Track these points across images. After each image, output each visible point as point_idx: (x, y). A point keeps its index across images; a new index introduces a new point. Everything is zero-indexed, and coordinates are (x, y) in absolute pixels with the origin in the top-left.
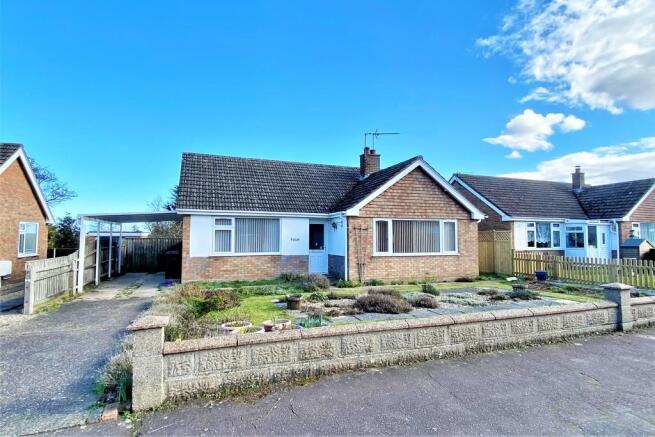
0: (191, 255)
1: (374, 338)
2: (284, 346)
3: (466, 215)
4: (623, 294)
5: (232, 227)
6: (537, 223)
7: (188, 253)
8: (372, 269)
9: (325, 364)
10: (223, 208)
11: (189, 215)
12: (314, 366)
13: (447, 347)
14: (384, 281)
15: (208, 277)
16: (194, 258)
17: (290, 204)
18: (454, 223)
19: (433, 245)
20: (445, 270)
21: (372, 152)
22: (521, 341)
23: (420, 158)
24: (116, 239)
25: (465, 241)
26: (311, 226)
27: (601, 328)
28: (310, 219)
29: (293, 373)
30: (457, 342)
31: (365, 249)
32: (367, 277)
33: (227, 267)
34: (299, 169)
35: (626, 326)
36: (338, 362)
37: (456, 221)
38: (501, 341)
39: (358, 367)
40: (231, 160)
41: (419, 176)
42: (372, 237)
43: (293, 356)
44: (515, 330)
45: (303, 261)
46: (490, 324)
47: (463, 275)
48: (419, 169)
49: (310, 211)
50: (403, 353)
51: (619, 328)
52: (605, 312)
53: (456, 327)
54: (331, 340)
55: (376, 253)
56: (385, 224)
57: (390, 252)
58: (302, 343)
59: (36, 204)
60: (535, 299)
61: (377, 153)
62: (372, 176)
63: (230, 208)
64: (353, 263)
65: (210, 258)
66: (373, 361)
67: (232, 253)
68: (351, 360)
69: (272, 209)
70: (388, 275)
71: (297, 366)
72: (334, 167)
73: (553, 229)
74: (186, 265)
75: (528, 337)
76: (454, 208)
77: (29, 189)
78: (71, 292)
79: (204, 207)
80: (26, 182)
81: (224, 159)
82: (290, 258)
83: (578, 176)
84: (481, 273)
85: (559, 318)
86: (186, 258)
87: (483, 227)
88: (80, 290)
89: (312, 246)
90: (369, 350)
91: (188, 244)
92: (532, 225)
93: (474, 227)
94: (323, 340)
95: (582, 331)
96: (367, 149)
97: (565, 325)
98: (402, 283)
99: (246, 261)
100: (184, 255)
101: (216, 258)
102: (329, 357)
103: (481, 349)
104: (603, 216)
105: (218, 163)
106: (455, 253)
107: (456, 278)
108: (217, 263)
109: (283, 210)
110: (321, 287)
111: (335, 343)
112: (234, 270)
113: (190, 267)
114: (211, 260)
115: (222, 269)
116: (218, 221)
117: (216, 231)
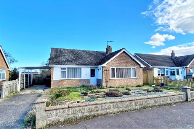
0: (54, 79)
1: (111, 105)
2: (83, 107)
3: (139, 66)
4: (188, 90)
5: (66, 71)
6: (161, 68)
7: (53, 79)
8: (110, 83)
9: (96, 113)
10: (64, 64)
11: (53, 67)
12: (93, 114)
13: (134, 107)
14: (114, 87)
15: (59, 86)
17: (85, 63)
19: (129, 75)
20: (133, 83)
21: (110, 47)
22: (157, 105)
24: (30, 75)
25: (139, 74)
26: (91, 70)
27: (181, 100)
28: (91, 68)
29: (86, 116)
31: (108, 77)
32: (109, 85)
33: (65, 83)
34: (87, 52)
35: (189, 100)
36: (100, 112)
37: (136, 68)
38: (150, 105)
39: (107, 114)
40: (66, 50)
41: (124, 54)
42: (110, 73)
43: (86, 111)
44: (155, 102)
45: (89, 81)
46: (147, 100)
47: (138, 85)
48: (124, 52)
49: (91, 65)
50: (120, 109)
51: (187, 100)
52: (182, 95)
53: (136, 101)
54: (98, 106)
55: (111, 78)
56: (114, 69)
57: (116, 78)
58: (89, 106)
59: (5, 64)
60: (161, 92)
61: (111, 47)
62: (110, 54)
63: (66, 64)
64: (104, 81)
65: (60, 80)
66: (111, 112)
68: (104, 112)
69: (79, 65)
70: (115, 85)
71: (87, 114)
73: (166, 70)
74: (52, 83)
75: (159, 104)
76: (135, 64)
77: (3, 59)
78: (16, 91)
79: (58, 64)
80: (2, 57)
81: (64, 49)
82: (85, 80)
83: (173, 54)
84: (144, 84)
85: (168, 97)
87: (144, 69)
88: (19, 91)
89: (91, 76)
90: (110, 109)
91: (53, 76)
92: (159, 69)
93: (141, 70)
94: (95, 106)
95: (175, 101)
96: (108, 46)
97: (171, 100)
98: (120, 87)
99: (71, 81)
100: (51, 79)
101: (62, 80)
102: (97, 111)
103: (145, 108)
104: (181, 66)
105: (62, 51)
106: (136, 78)
107: (136, 85)
108: (62, 82)
109: (82, 65)
110: (94, 89)
111: (99, 106)
112: (67, 84)
113: (53, 83)
114: (60, 81)
115: (63, 83)
116: (62, 69)
117: (62, 72)
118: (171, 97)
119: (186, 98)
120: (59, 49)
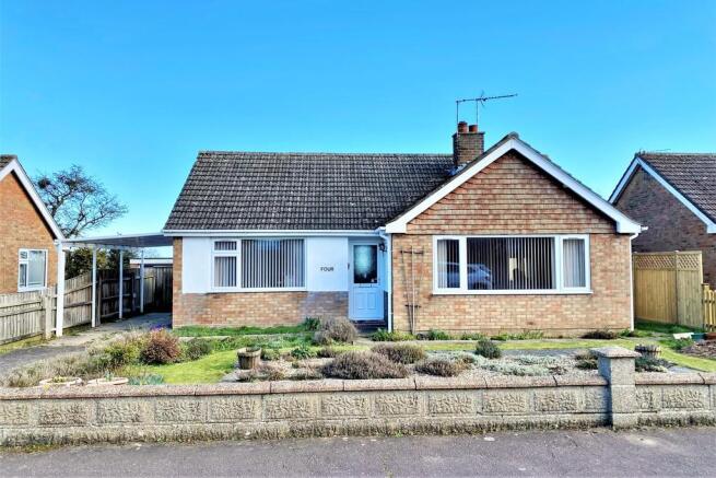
0: (184, 291)
1: (145, 404)
2: (20, 406)
3: (604, 227)
4: (614, 365)
5: (237, 253)
7: (180, 288)
8: (431, 314)
9: (74, 432)
10: (224, 226)
11: (181, 238)
12: (60, 432)
13: (259, 424)
14: (446, 333)
15: (206, 321)
16: (187, 295)
17: (323, 219)
18: (582, 241)
19: (544, 279)
20: (565, 319)
21: (472, 128)
22: (392, 425)
23: (514, 136)
25: (605, 270)
27: (567, 417)
28: (349, 238)
29: (31, 438)
30: (276, 419)
31: (418, 283)
32: (422, 326)
34: (357, 164)
35: (617, 418)
36: (92, 431)
37: (586, 238)
38: (355, 422)
39: (119, 440)
40: (260, 156)
42: (430, 265)
43: (33, 419)
44: (382, 409)
45: (338, 300)
47: (600, 328)
48: (513, 154)
50: (189, 427)
51: (608, 423)
52: (577, 392)
54: (82, 403)
55: (437, 291)
56: (456, 242)
57: (464, 288)
58: (43, 403)
61: (479, 130)
63: (232, 226)
64: (401, 306)
65: (208, 294)
66: (141, 434)
67: (238, 288)
68: (111, 431)
69: (291, 226)
70: (459, 324)
71: (37, 431)
72: (416, 156)
74: (177, 303)
75: (408, 421)
76: (582, 215)
77: (32, 209)
78: (42, 334)
79: (199, 226)
80: (26, 200)
81: (252, 156)
82: (319, 295)
85: (472, 396)
86: (177, 294)
87: (640, 246)
88: (59, 333)
89: (359, 279)
90: (136, 420)
91: (180, 276)
93: (624, 249)
94: (72, 403)
95: (522, 419)
96: (461, 125)
97: (486, 408)
100: (175, 291)
101: (216, 295)
102: (80, 424)
103: (317, 432)
105: (238, 161)
106: (586, 290)
107: (584, 332)
108: (218, 303)
109: (308, 226)
111: (89, 408)
112: (240, 312)
113: (183, 307)
114: (210, 297)
115: (224, 310)
116: (219, 245)
117: (216, 258)
118: (491, 393)
119: (600, 404)
120: (231, 154)
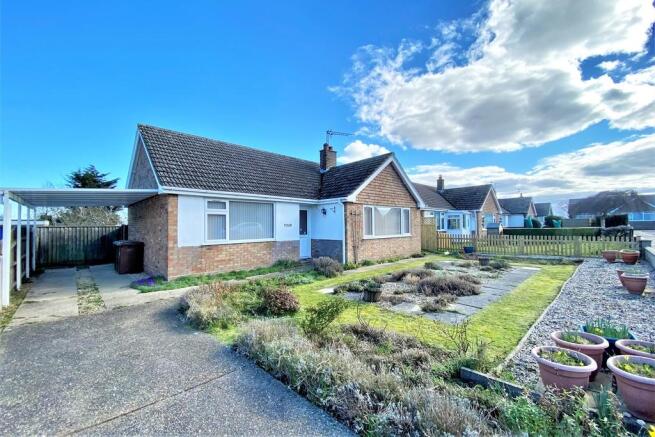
0: (180, 244)
8: (363, 251)
10: (217, 188)
11: (177, 195)
14: (372, 261)
15: (201, 269)
16: (183, 248)
20: (405, 249)
21: (330, 148)
23: (393, 154)
25: (415, 225)
31: (358, 233)
32: (360, 258)
33: (222, 256)
37: (409, 209)
40: (198, 139)
41: (391, 171)
42: (363, 221)
45: (294, 246)
47: (415, 252)
48: (392, 164)
49: (301, 196)
55: (365, 237)
56: (370, 210)
57: (374, 235)
61: (334, 149)
62: (331, 170)
63: (225, 189)
65: (202, 247)
67: (228, 241)
70: (374, 255)
74: (173, 257)
76: (409, 198)
79: (195, 186)
83: (440, 182)
84: (423, 250)
86: (173, 248)
89: (301, 233)
91: (176, 231)
96: (325, 145)
99: (242, 249)
101: (209, 247)
106: (409, 235)
108: (211, 254)
109: (277, 193)
112: (230, 260)
114: (204, 249)
120: (169, 132)
